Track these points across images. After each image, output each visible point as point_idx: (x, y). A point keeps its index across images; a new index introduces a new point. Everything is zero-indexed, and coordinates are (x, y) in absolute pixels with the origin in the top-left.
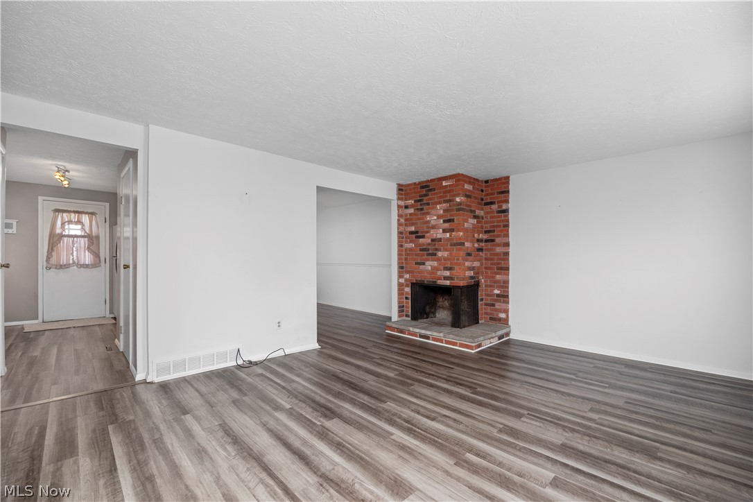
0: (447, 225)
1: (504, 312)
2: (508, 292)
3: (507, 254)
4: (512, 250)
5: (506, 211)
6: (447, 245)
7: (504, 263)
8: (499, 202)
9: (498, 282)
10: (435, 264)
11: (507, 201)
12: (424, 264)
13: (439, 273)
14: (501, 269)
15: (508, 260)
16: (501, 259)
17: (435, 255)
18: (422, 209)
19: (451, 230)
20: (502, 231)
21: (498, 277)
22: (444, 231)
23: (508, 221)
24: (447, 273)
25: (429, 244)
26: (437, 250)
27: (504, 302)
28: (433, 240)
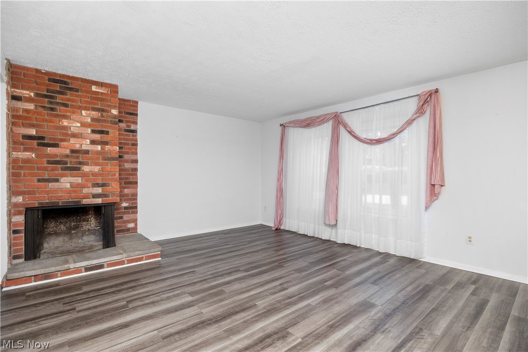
0: (97, 137)
1: (132, 222)
2: (136, 203)
3: (136, 170)
4: (139, 166)
5: (134, 131)
6: (98, 159)
7: (133, 178)
8: (128, 122)
9: (127, 195)
10: (79, 180)
11: (136, 123)
12: (57, 181)
13: (85, 191)
14: (130, 183)
15: (136, 175)
16: (130, 174)
17: (78, 169)
18: (52, 109)
19: (103, 143)
20: (130, 149)
21: (126, 191)
22: (93, 142)
23: (136, 140)
24: (99, 190)
25: (67, 156)
26: (80, 163)
27: (133, 213)
28: (73, 151)
